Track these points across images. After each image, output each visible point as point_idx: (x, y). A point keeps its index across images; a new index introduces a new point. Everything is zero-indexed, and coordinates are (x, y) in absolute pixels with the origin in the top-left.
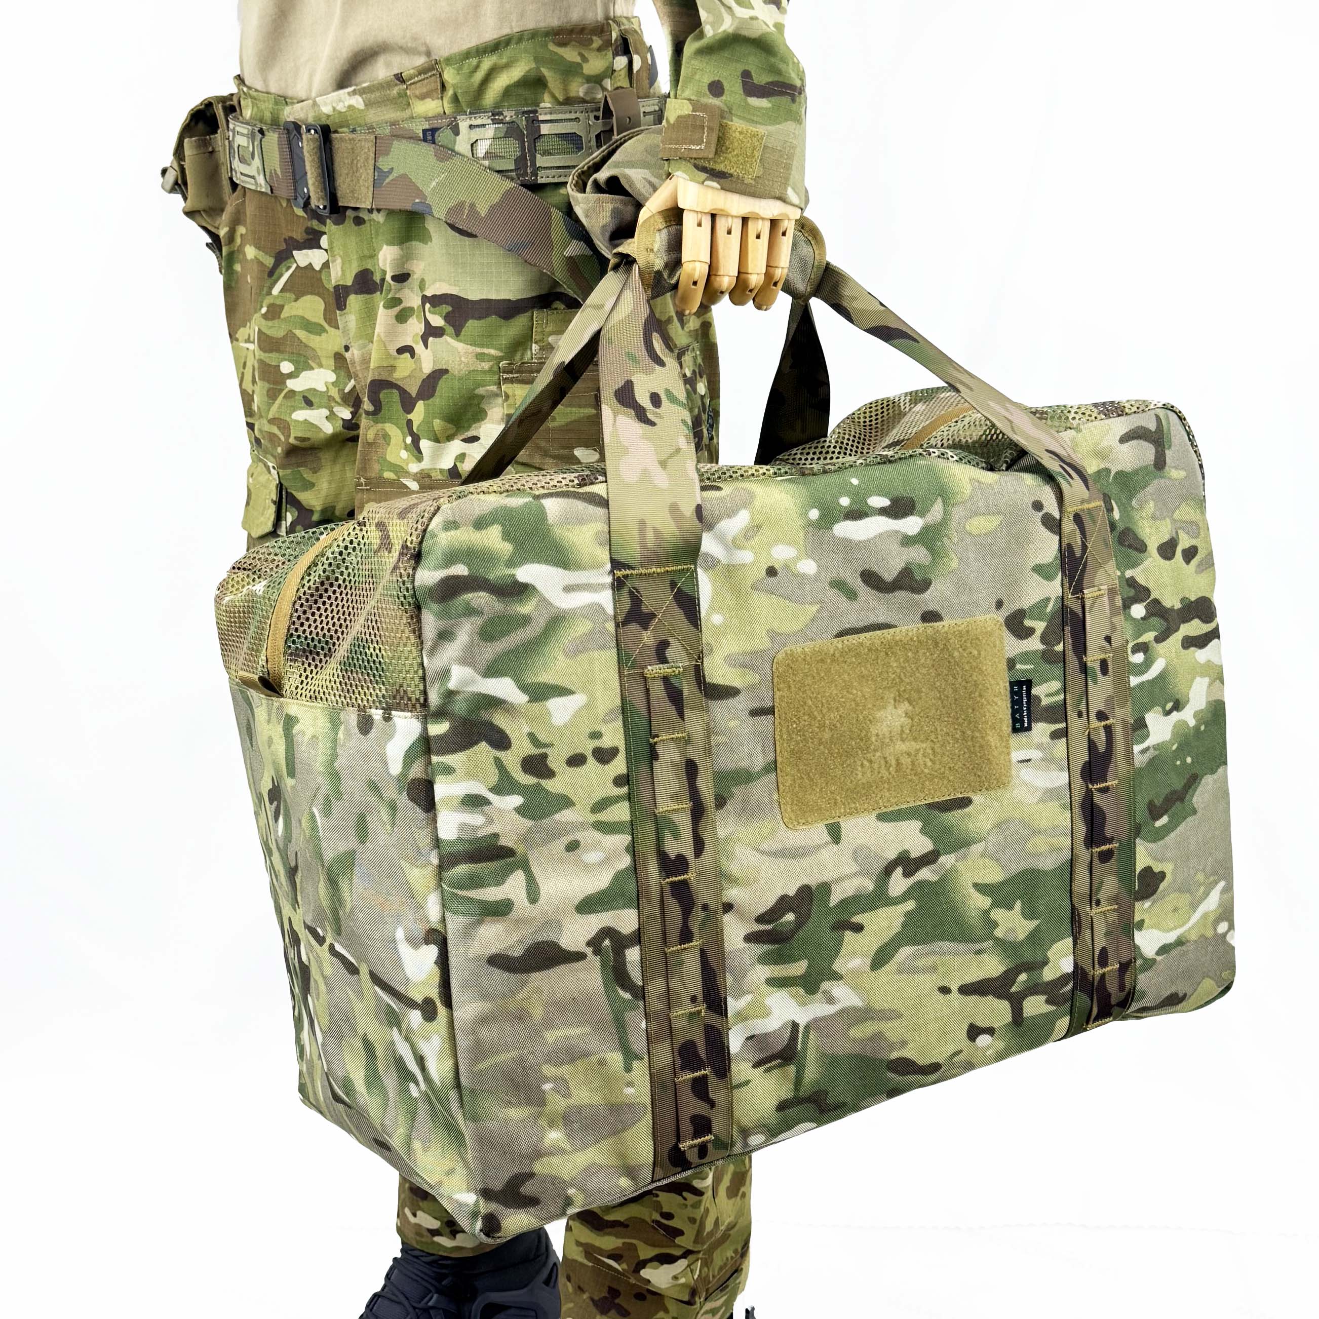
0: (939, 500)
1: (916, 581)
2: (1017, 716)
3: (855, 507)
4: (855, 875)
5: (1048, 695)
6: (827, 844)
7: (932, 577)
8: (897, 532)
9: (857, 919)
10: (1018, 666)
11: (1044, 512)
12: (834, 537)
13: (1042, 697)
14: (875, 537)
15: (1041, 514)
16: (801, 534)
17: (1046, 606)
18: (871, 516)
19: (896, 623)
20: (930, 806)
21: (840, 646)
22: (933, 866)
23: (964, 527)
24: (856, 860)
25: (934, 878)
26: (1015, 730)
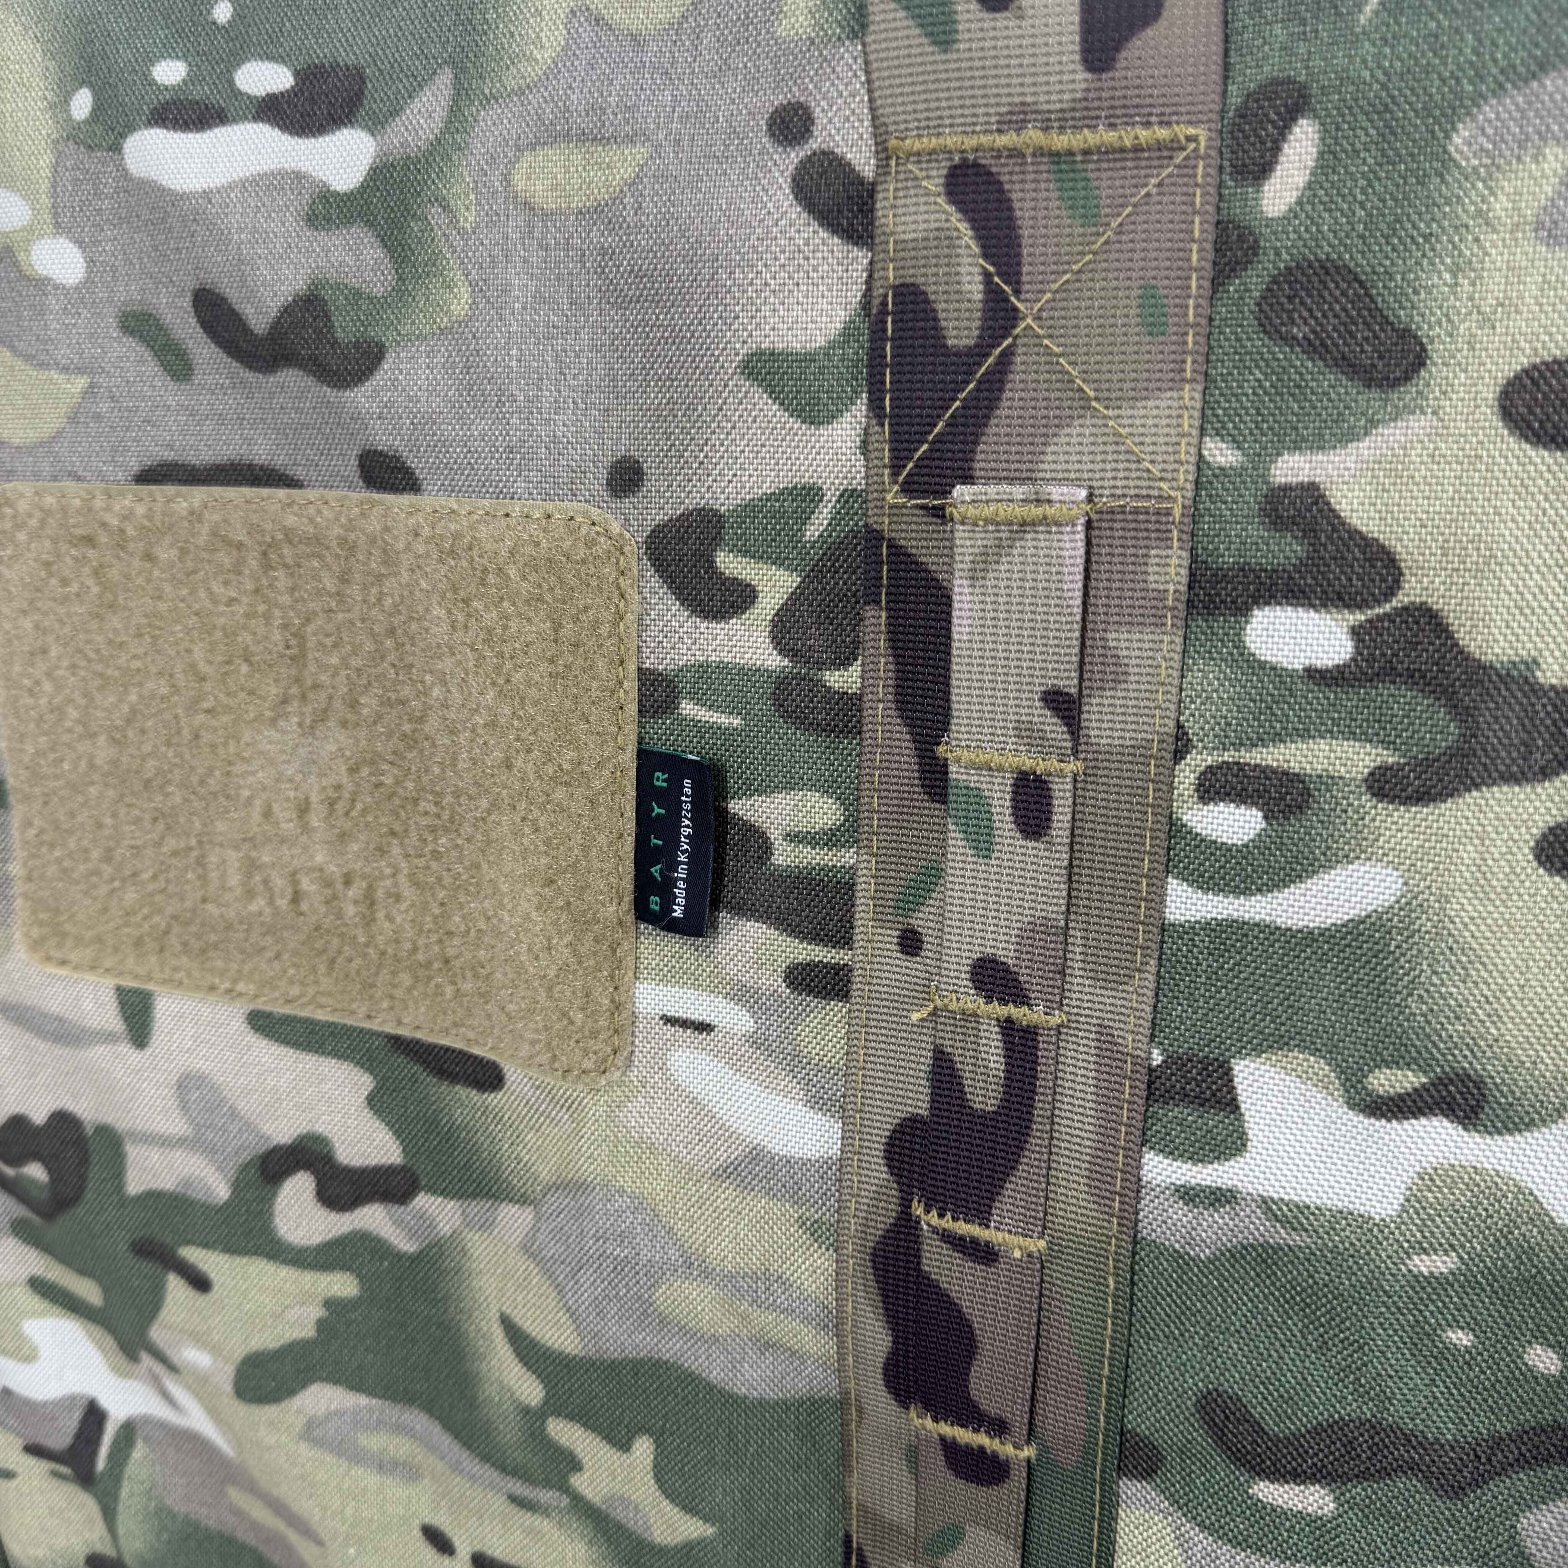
0: (445, 78)
1: (334, 343)
2: (655, 870)
3: (198, 92)
4: (181, 1142)
5: (793, 837)
6: (109, 1038)
7: (388, 338)
8: (298, 176)
9: (192, 1254)
10: (687, 708)
11: (813, 145)
12: (125, 174)
13: (775, 835)
14: (231, 187)
15: (795, 156)
16: (46, 160)
17: (804, 518)
18: (235, 121)
19: (299, 473)
20: (398, 1044)
21: (140, 510)
22: (398, 1210)
23: (506, 179)
24: (184, 1107)
25: (407, 1246)
26: (642, 913)
